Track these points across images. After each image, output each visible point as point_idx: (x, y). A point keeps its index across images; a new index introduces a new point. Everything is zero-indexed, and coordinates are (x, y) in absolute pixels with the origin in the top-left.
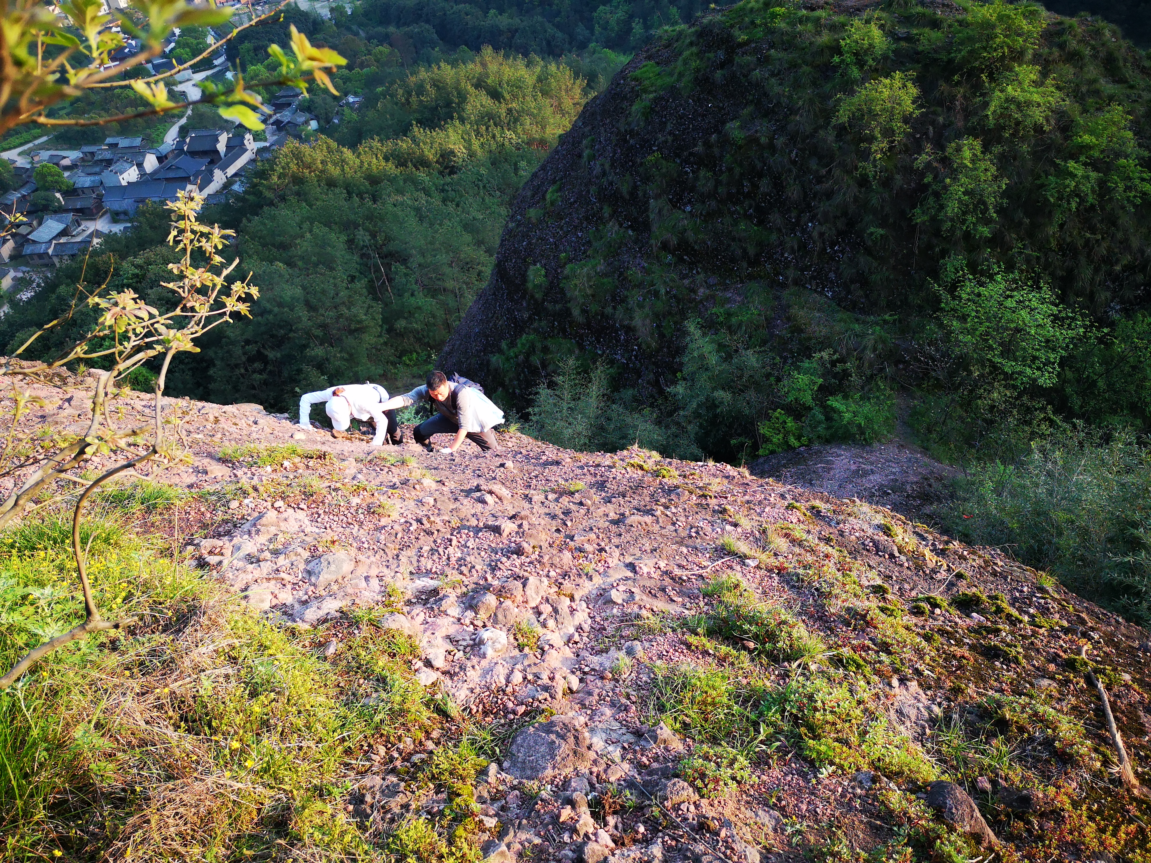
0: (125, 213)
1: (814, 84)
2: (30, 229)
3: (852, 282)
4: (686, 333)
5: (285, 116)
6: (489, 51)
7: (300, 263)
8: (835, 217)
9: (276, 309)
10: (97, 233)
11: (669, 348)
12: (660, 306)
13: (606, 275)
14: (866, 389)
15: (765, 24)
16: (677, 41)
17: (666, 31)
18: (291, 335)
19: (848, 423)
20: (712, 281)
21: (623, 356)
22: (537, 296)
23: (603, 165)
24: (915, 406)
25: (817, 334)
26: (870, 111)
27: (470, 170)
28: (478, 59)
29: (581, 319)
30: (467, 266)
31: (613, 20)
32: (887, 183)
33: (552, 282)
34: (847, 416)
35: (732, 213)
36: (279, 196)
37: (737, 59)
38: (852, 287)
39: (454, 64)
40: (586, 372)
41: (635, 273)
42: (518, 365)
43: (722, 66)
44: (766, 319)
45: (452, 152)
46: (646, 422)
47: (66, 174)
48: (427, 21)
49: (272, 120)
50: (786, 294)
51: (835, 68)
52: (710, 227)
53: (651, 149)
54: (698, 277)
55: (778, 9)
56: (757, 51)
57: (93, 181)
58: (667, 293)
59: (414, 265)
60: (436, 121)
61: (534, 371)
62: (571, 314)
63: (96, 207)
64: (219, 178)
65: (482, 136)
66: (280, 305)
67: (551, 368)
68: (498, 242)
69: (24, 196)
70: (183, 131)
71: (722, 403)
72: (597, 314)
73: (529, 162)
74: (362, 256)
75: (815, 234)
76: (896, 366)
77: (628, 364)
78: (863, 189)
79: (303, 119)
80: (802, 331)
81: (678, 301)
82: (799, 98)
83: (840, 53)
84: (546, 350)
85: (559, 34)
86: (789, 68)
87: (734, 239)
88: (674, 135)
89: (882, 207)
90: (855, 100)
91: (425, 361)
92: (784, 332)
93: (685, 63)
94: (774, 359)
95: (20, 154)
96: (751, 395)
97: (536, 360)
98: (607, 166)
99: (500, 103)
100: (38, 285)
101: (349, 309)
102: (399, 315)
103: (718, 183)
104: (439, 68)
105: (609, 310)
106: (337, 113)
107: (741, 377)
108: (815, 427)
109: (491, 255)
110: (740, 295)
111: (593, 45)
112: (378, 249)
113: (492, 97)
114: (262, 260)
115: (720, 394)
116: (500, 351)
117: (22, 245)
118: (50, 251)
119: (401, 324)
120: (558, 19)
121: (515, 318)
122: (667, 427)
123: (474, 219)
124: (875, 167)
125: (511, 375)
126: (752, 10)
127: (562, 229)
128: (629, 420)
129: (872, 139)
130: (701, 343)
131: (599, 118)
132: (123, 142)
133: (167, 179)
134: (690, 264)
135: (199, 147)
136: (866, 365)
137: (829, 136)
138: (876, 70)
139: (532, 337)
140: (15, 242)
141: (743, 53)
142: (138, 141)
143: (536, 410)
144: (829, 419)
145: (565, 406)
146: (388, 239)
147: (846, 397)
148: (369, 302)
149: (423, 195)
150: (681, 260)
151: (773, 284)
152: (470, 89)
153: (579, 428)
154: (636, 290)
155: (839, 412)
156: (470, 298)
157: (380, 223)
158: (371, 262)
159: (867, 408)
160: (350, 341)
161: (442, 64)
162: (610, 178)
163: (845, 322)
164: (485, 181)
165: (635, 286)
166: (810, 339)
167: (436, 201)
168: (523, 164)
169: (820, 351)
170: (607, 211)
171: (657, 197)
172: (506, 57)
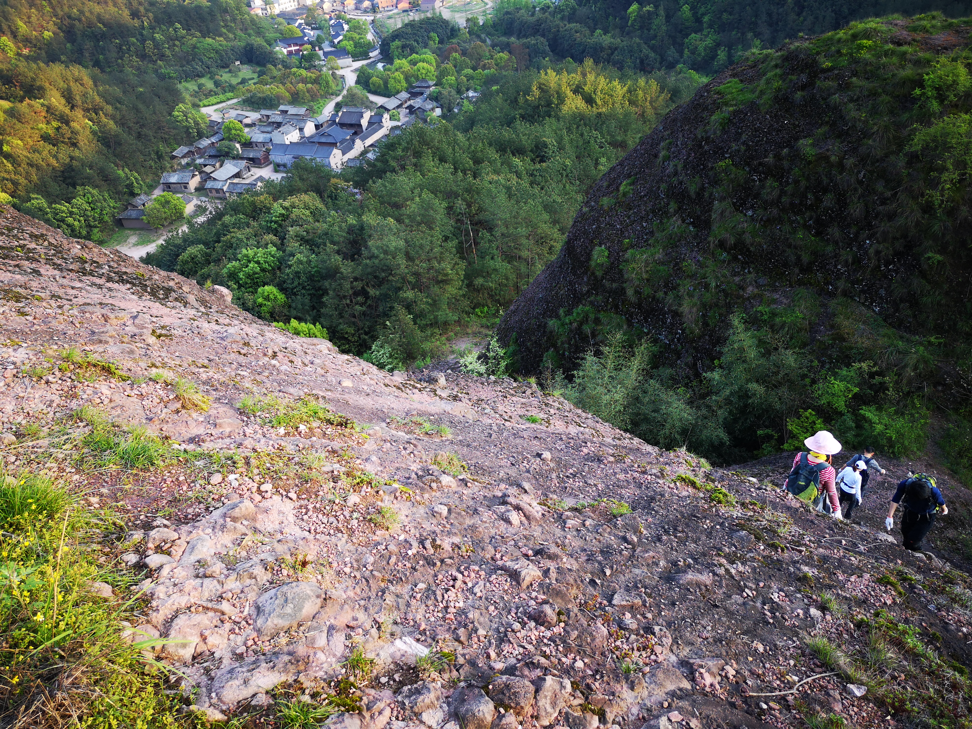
0: (284, 166)
1: (892, 112)
2: (213, 169)
3: (902, 301)
4: (729, 325)
5: (417, 102)
6: (590, 63)
7: (407, 221)
8: (895, 238)
9: (382, 256)
10: (261, 179)
11: (710, 336)
12: (708, 297)
13: (662, 263)
14: (901, 404)
15: (851, 54)
16: (762, 63)
17: (753, 54)
18: (390, 278)
19: (879, 434)
20: (761, 281)
21: (666, 337)
22: (597, 273)
23: (676, 166)
24: (949, 429)
25: (859, 345)
26: (945, 143)
27: (557, 161)
28: (579, 70)
29: (633, 299)
30: (541, 240)
31: (701, 46)
32: (951, 213)
33: (613, 263)
34: (879, 428)
35: (791, 222)
36: (401, 165)
37: (818, 83)
38: (902, 305)
39: (558, 72)
40: (631, 346)
41: (689, 265)
42: (571, 331)
43: (803, 88)
44: (810, 324)
45: (545, 145)
46: (679, 400)
47: (247, 130)
48: (543, 36)
49: (406, 105)
50: (833, 303)
51: (914, 100)
52: (768, 232)
53: (723, 156)
54: (749, 276)
55: (865, 41)
56: (838, 77)
57: (265, 138)
58: (717, 286)
59: (498, 234)
60: (536, 117)
61: (584, 339)
62: (625, 293)
63: (264, 158)
64: (359, 146)
65: (572, 133)
66: (386, 252)
67: (600, 338)
68: (571, 223)
69: (213, 143)
70: (338, 106)
71: (755, 394)
72: (648, 296)
73: (608, 159)
74: (458, 221)
75: (871, 251)
76: (935, 387)
77: (670, 345)
78: (927, 216)
79: (430, 106)
80: (844, 340)
81: (726, 295)
82: (875, 124)
83: (922, 87)
84: (597, 321)
85: (652, 55)
86: (868, 96)
87: (790, 246)
88: (748, 145)
89: (944, 235)
90: (932, 130)
91: (494, 314)
92: (826, 338)
93: (768, 82)
94: (812, 361)
95: (215, 111)
96: (784, 391)
97: (587, 329)
98: (680, 167)
99: (592, 107)
100: (211, 213)
101: (439, 263)
102: (479, 273)
103: (783, 193)
104: (546, 74)
105: (660, 294)
106: (458, 104)
107: (776, 373)
108: (844, 433)
109: (563, 234)
110: (787, 298)
111: (680, 66)
112: (471, 217)
113: (586, 102)
114: (378, 215)
115: (753, 386)
116: (558, 317)
117: (206, 181)
118: (225, 188)
119: (479, 281)
120: (653, 42)
121: (576, 290)
122: (698, 408)
123: (554, 201)
124: (942, 196)
125: (563, 338)
126: (839, 40)
127: (629, 218)
128: (664, 396)
129: (944, 169)
130: (742, 336)
131: (679, 125)
132: (292, 110)
133: (320, 143)
134: (743, 263)
135: (347, 121)
136: (904, 381)
137: (901, 162)
138: (956, 106)
139: (587, 308)
140: (201, 178)
141: (825, 78)
142: (302, 111)
143: (581, 373)
144: (859, 426)
145: (607, 374)
146: (480, 209)
147: (880, 409)
148: (457, 259)
149: (515, 177)
150: (735, 258)
151: (822, 292)
152: (569, 94)
153: (617, 397)
154: (688, 280)
155: (870, 422)
156: (539, 267)
157: (476, 196)
158: (463, 227)
159: (900, 423)
160: (436, 289)
161: (549, 71)
162: (681, 178)
163: (889, 338)
164: (569, 171)
165: (688, 276)
166: (852, 348)
167: (525, 183)
168: (603, 160)
169: (859, 361)
170: (673, 207)
171: (722, 199)
172: (604, 69)
